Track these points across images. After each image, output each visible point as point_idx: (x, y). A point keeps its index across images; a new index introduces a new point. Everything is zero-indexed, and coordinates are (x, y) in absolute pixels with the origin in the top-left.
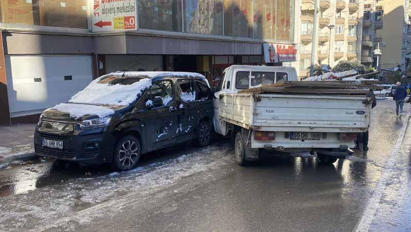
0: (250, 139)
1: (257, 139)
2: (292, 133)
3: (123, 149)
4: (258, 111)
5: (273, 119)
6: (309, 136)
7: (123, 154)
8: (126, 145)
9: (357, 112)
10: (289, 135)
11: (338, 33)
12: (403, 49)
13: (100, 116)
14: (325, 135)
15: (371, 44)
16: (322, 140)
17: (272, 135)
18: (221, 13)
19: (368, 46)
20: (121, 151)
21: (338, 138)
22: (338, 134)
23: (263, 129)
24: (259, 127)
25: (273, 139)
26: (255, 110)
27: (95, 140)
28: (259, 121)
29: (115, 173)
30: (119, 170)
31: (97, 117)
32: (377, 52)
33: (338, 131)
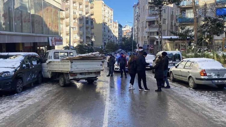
0: (69, 76)
1: (71, 76)
2: (82, 73)
3: (18, 84)
4: (72, 66)
5: (77, 68)
6: (87, 73)
7: (18, 86)
8: (19, 83)
9: (101, 65)
10: (81, 74)
11: (75, 30)
12: (103, 38)
13: (10, 72)
14: (91, 73)
15: (90, 36)
16: (91, 75)
17: (76, 74)
18: (30, 23)
19: (88, 37)
20: (18, 85)
21: (95, 74)
22: (95, 72)
23: (73, 72)
24: (72, 72)
25: (76, 75)
26: (71, 66)
27: (9, 81)
28: (72, 69)
29: (16, 94)
30: (17, 93)
31: (9, 72)
32: (93, 40)
33: (95, 71)
